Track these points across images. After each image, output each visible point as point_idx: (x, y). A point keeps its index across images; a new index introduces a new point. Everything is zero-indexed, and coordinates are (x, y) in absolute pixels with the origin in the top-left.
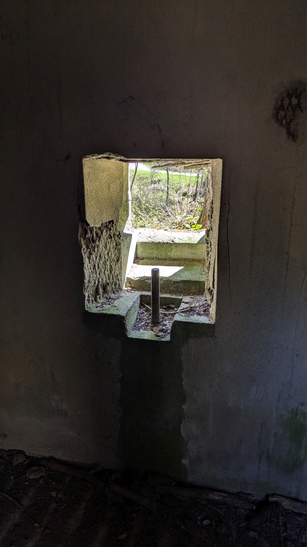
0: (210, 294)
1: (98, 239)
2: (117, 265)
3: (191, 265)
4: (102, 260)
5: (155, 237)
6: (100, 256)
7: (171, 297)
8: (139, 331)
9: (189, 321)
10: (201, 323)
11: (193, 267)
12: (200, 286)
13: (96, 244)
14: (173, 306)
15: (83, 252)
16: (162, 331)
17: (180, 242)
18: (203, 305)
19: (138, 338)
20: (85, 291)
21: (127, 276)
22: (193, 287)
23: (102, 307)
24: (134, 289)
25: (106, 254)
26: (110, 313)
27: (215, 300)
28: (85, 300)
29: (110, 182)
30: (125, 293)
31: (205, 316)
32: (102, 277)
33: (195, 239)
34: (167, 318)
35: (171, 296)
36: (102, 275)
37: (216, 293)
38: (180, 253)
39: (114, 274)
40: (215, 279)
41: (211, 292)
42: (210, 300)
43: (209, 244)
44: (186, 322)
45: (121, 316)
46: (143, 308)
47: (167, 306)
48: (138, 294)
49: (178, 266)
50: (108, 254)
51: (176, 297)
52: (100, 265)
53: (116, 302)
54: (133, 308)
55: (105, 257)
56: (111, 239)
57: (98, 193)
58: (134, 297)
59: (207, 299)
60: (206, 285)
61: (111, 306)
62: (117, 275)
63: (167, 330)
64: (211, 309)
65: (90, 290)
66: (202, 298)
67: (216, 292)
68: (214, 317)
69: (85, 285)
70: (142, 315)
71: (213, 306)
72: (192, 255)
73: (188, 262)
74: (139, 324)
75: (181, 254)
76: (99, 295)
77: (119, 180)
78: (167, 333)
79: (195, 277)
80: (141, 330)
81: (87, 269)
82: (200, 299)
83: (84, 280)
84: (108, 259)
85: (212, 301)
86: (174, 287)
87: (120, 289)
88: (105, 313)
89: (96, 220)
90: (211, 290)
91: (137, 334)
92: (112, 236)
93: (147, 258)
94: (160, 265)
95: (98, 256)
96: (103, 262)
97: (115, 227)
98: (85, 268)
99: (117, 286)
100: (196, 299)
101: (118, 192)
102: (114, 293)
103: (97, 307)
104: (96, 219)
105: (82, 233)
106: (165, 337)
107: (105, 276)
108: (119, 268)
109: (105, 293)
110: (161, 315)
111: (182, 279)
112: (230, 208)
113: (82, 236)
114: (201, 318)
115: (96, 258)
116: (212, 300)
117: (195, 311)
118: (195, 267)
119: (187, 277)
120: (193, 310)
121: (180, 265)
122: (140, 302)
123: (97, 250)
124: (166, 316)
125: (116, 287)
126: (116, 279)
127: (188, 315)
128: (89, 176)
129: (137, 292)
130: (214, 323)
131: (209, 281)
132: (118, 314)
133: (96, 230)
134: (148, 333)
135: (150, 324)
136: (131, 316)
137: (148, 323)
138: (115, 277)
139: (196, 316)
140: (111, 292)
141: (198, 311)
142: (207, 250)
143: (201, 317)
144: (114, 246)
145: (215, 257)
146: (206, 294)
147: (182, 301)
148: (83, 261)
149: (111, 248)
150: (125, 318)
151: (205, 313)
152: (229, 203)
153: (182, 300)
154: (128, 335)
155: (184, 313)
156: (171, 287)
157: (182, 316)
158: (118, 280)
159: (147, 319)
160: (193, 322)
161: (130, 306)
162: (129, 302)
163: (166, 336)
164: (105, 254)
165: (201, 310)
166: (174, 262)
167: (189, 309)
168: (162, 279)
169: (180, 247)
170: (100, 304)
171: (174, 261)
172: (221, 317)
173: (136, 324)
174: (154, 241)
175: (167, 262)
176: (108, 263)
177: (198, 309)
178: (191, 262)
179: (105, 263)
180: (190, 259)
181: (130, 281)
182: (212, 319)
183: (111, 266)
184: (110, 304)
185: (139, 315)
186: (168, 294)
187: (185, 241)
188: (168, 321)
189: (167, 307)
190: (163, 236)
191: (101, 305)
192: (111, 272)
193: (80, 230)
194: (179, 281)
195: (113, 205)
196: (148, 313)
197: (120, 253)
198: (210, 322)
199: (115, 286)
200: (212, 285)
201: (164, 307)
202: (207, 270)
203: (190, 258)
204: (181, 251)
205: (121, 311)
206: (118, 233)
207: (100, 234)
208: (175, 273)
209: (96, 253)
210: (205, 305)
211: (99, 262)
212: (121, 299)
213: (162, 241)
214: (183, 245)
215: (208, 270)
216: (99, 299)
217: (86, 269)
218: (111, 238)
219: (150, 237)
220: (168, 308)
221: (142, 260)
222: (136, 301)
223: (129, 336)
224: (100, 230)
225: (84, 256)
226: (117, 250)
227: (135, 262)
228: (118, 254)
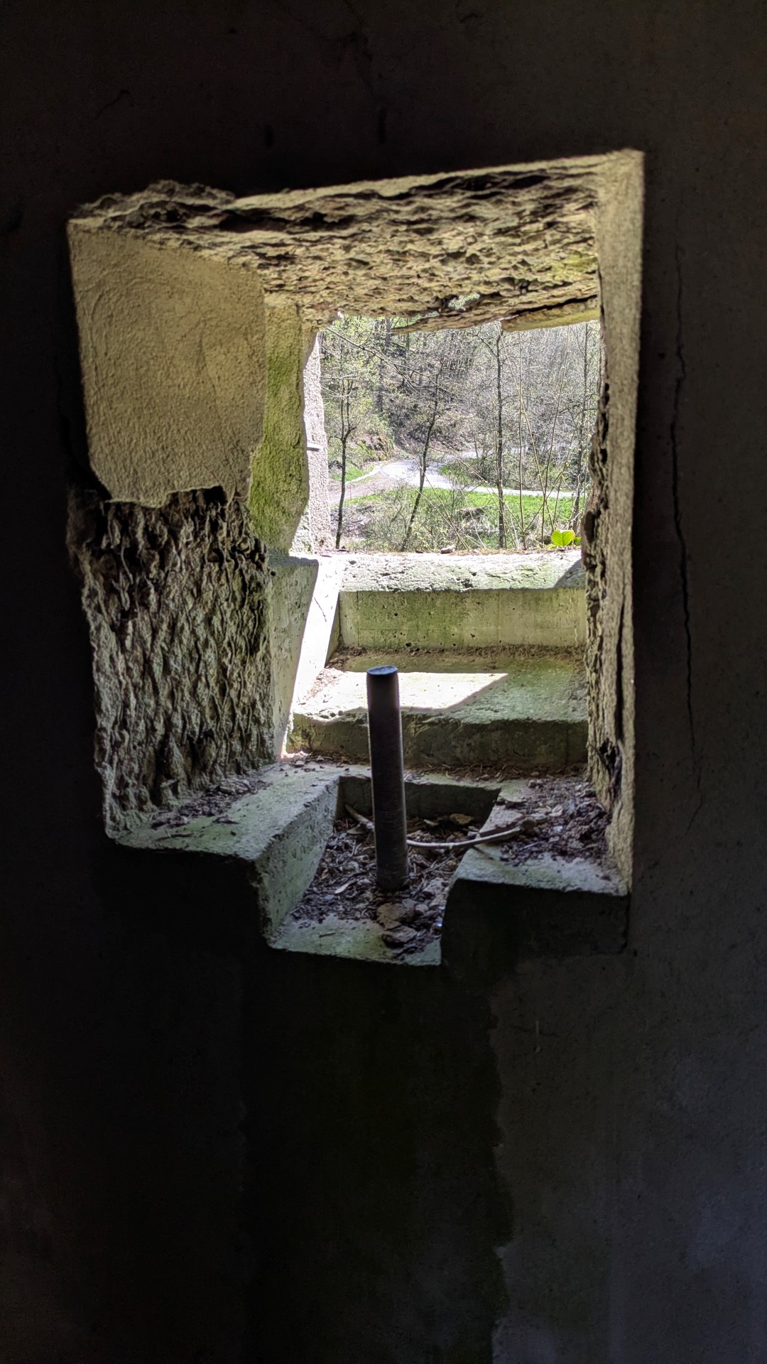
0: (607, 767)
1: (157, 557)
2: (248, 665)
3: (533, 665)
4: (181, 642)
5: (403, 572)
6: (172, 626)
7: (455, 783)
8: (320, 921)
9: (517, 883)
10: (569, 889)
11: (543, 672)
12: (567, 741)
13: (151, 576)
14: (462, 819)
15: (89, 606)
16: (411, 920)
17: (494, 588)
18: (579, 813)
19: (312, 951)
20: (103, 760)
21: (296, 708)
22: (543, 747)
23: (178, 825)
24: (320, 758)
25: (199, 619)
26: (199, 849)
27: (627, 791)
28: (101, 799)
29: (205, 340)
30: (282, 770)
31: (586, 858)
32: (182, 707)
33: (549, 572)
34: (438, 869)
35: (458, 780)
36: (182, 700)
37: (632, 760)
38: (493, 627)
39: (235, 700)
40: (625, 698)
41: (609, 758)
42: (609, 790)
43: (599, 570)
44: (503, 885)
45: (242, 859)
46: (350, 828)
47: (439, 819)
48: (331, 773)
49: (485, 671)
50: (208, 621)
51: (474, 785)
52: (172, 662)
53: (237, 805)
54: (302, 829)
55: (193, 632)
56: (220, 566)
57: (151, 374)
58: (313, 786)
59: (598, 789)
60: (589, 737)
61: (214, 822)
62: (253, 705)
63: (432, 918)
64: (611, 831)
65: (127, 757)
66: (578, 787)
67: (631, 752)
68: (626, 866)
69: (103, 738)
70: (341, 857)
71: (619, 813)
72: (538, 630)
73: (522, 659)
74: (325, 890)
75: (499, 628)
76: (173, 778)
77: (246, 339)
78: (431, 931)
79: (547, 708)
80: (331, 919)
81: (108, 673)
82: (568, 790)
83: (97, 717)
84: (207, 641)
85: (616, 796)
86: (469, 745)
87: (268, 757)
88: (178, 847)
89: (143, 477)
90: (609, 752)
91: (311, 935)
92: (225, 554)
93: (377, 649)
94: (420, 671)
95: (165, 627)
96: (185, 651)
97: (236, 523)
98: (98, 670)
99: (253, 746)
100: (553, 789)
101: (240, 383)
102: (238, 772)
103: (156, 826)
104: (140, 474)
105: (83, 527)
106: (422, 950)
107: (199, 704)
108: (260, 678)
109: (197, 771)
110: (412, 856)
111: (499, 716)
112: (683, 370)
113: (83, 540)
114: (570, 869)
115: (155, 632)
116: (615, 791)
117: (547, 840)
118: (551, 673)
119: (518, 709)
120: (536, 835)
121: (494, 668)
122: (338, 806)
123: (159, 602)
124: (434, 860)
125: (247, 748)
126: (245, 717)
127: (517, 856)
128: (101, 297)
129: (329, 768)
130: (625, 888)
131: (601, 718)
132: (231, 853)
133: (147, 521)
134: (354, 928)
135: (368, 894)
136: (291, 860)
137: (362, 889)
138: (243, 712)
139: (551, 861)
140: (224, 768)
141: (557, 839)
142: (590, 596)
143: (571, 865)
144: (234, 592)
145: (621, 600)
146: (592, 769)
147: (499, 799)
148: (88, 639)
149: (222, 599)
150: (259, 869)
151: (590, 846)
152: (679, 349)
153: (497, 796)
154: (273, 939)
155: (500, 849)
156: (455, 747)
157: (491, 859)
158: (257, 721)
159: (358, 872)
160: (534, 884)
161: (290, 820)
162: (290, 803)
163: (428, 942)
164: (194, 619)
165: (573, 833)
166: (471, 658)
167: (517, 829)
168: (425, 717)
169: (493, 603)
170: (171, 815)
171: (471, 654)
172: (656, 864)
173: (314, 893)
174: (400, 586)
175: (447, 660)
176: (210, 656)
177: (559, 829)
178: (533, 655)
179: (195, 655)
180: (532, 646)
181: (306, 727)
182: (619, 872)
183: (223, 669)
184: (210, 814)
185: (332, 856)
186: (444, 774)
187: (512, 582)
188: (442, 880)
189: (440, 822)
190: (433, 569)
191: (176, 819)
192: (223, 692)
193: (74, 517)
194: (489, 722)
195: (219, 430)
196: (365, 848)
197: (260, 622)
198: (611, 884)
199: (242, 745)
200: (613, 725)
201: (428, 822)
202: (594, 674)
203: (531, 643)
204: (498, 618)
205: (244, 840)
206: (250, 544)
207: (166, 537)
208: (474, 696)
209: (155, 614)
210: (587, 812)
211: (166, 648)
212: (262, 794)
213: (427, 585)
214: (505, 596)
215: (596, 671)
216: (170, 792)
217: (104, 673)
218: (219, 559)
219: (387, 574)
220: (444, 829)
221: (360, 654)
222: (318, 800)
223: (274, 942)
224: (166, 522)
225: (95, 620)
226: (246, 607)
227: (331, 661)
228: (251, 623)
